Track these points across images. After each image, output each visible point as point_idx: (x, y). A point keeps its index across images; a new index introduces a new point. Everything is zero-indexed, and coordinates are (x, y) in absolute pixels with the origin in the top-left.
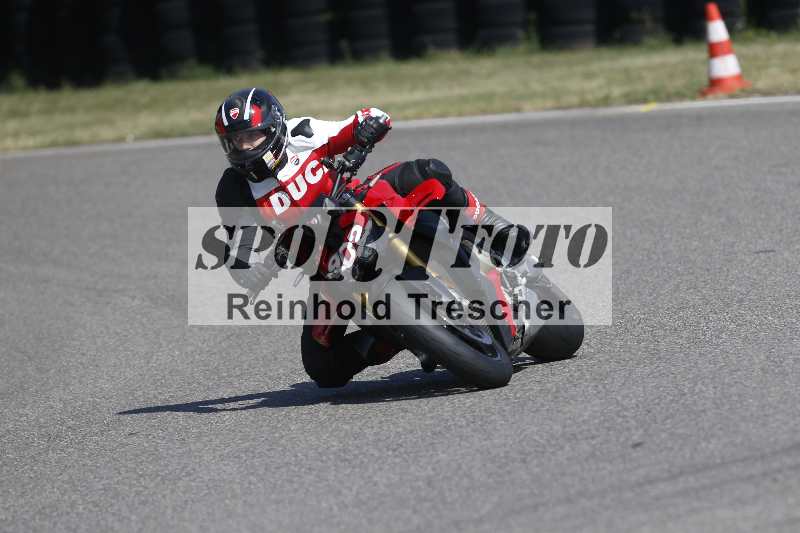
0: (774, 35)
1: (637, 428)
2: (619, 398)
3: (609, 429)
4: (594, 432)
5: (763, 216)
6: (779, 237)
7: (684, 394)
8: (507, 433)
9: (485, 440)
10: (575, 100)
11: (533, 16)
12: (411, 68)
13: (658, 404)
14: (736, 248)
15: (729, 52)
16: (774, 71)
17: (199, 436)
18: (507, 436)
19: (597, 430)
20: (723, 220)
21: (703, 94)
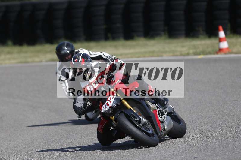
1: (195, 153)
3: (187, 153)
4: (182, 154)
5: (234, 90)
6: (239, 97)
7: (210, 143)
10: (179, 53)
11: (166, 28)
13: (202, 146)
14: (226, 100)
15: (225, 40)
16: (238, 47)
19: (184, 153)
20: (222, 91)
21: (217, 53)
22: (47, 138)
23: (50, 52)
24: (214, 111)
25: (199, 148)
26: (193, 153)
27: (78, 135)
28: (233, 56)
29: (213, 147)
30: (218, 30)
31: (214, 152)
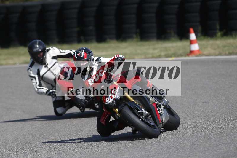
0: (209, 38)
1: (167, 154)
2: (162, 145)
3: (159, 154)
4: (154, 154)
5: (205, 92)
6: (209, 98)
7: (181, 144)
8: (129, 154)
9: (122, 156)
10: (150, 56)
11: (138, 31)
12: (102, 45)
13: (173, 146)
14: (197, 101)
15: (196, 43)
16: (209, 49)
17: (37, 153)
18: (128, 155)
19: (155, 154)
20: (193, 92)
21: (188, 55)
22: (21, 140)
23: (24, 54)
24: (185, 112)
25: (171, 149)
26: (164, 154)
27: (51, 137)
28: (203, 57)
29: (184, 148)
30: (189, 32)
31: (185, 153)
